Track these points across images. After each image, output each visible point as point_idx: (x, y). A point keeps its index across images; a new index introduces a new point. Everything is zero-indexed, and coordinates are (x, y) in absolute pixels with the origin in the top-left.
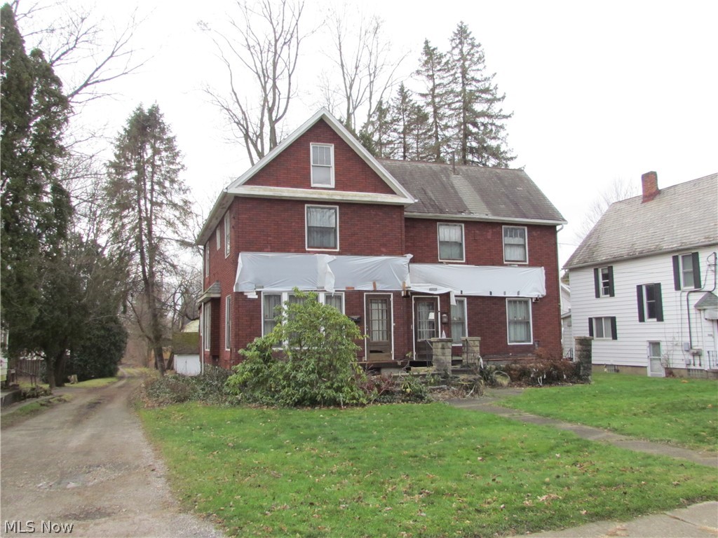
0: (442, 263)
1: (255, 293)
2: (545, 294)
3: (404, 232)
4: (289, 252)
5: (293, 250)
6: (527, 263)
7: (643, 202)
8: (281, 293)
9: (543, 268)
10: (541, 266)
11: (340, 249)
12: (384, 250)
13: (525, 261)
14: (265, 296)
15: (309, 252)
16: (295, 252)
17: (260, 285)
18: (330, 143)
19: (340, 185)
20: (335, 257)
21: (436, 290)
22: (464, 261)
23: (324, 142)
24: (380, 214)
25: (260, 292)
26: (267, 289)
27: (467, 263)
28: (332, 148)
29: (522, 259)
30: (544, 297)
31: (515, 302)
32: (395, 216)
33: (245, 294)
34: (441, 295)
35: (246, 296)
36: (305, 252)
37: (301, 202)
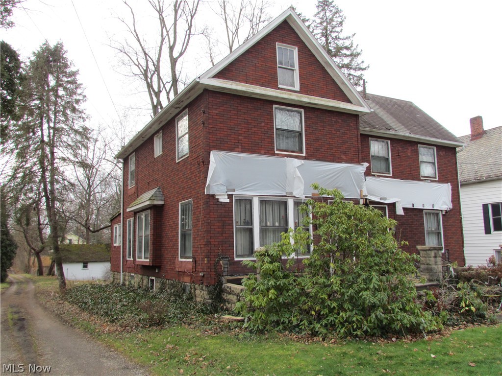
0: (374, 175)
1: (226, 197)
2: (451, 207)
3: (359, 141)
4: (259, 153)
5: (263, 152)
6: (437, 179)
7: (471, 140)
8: (253, 197)
9: (449, 184)
10: (447, 183)
11: (306, 154)
12: (343, 157)
13: (435, 178)
14: (236, 200)
15: (278, 155)
16: (265, 154)
17: (232, 188)
18: (294, 45)
19: (304, 90)
20: (303, 161)
21: (385, 199)
22: (391, 175)
23: (288, 44)
24: (340, 121)
25: (232, 195)
26: (238, 193)
27: (393, 177)
28: (296, 51)
29: (434, 176)
30: (451, 210)
31: (430, 214)
32: (352, 124)
33: (217, 197)
34: (389, 205)
35: (218, 199)
36: (274, 154)
37: (269, 103)
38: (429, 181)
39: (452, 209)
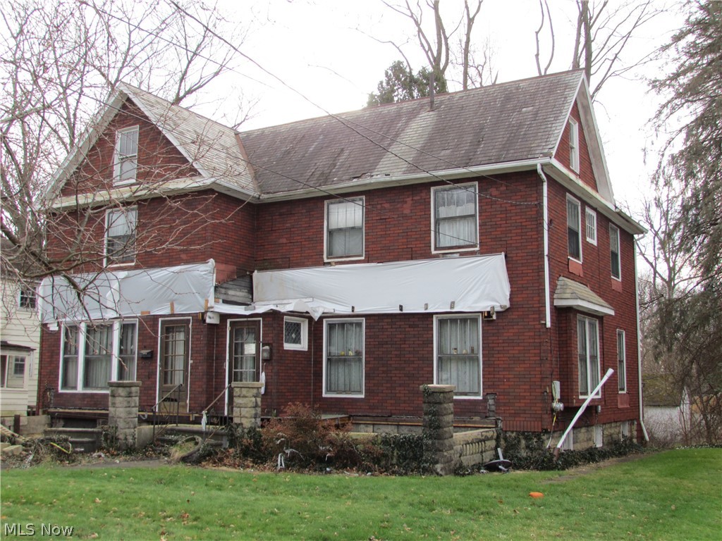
0: (329, 263)
1: (56, 325)
4: (88, 271)
5: (91, 269)
6: (476, 249)
8: (80, 323)
9: (502, 254)
10: (498, 252)
11: (136, 262)
15: (106, 270)
20: (126, 273)
22: (363, 258)
26: (68, 319)
27: (368, 260)
30: (506, 311)
35: (49, 328)
38: (457, 255)
39: (509, 308)
